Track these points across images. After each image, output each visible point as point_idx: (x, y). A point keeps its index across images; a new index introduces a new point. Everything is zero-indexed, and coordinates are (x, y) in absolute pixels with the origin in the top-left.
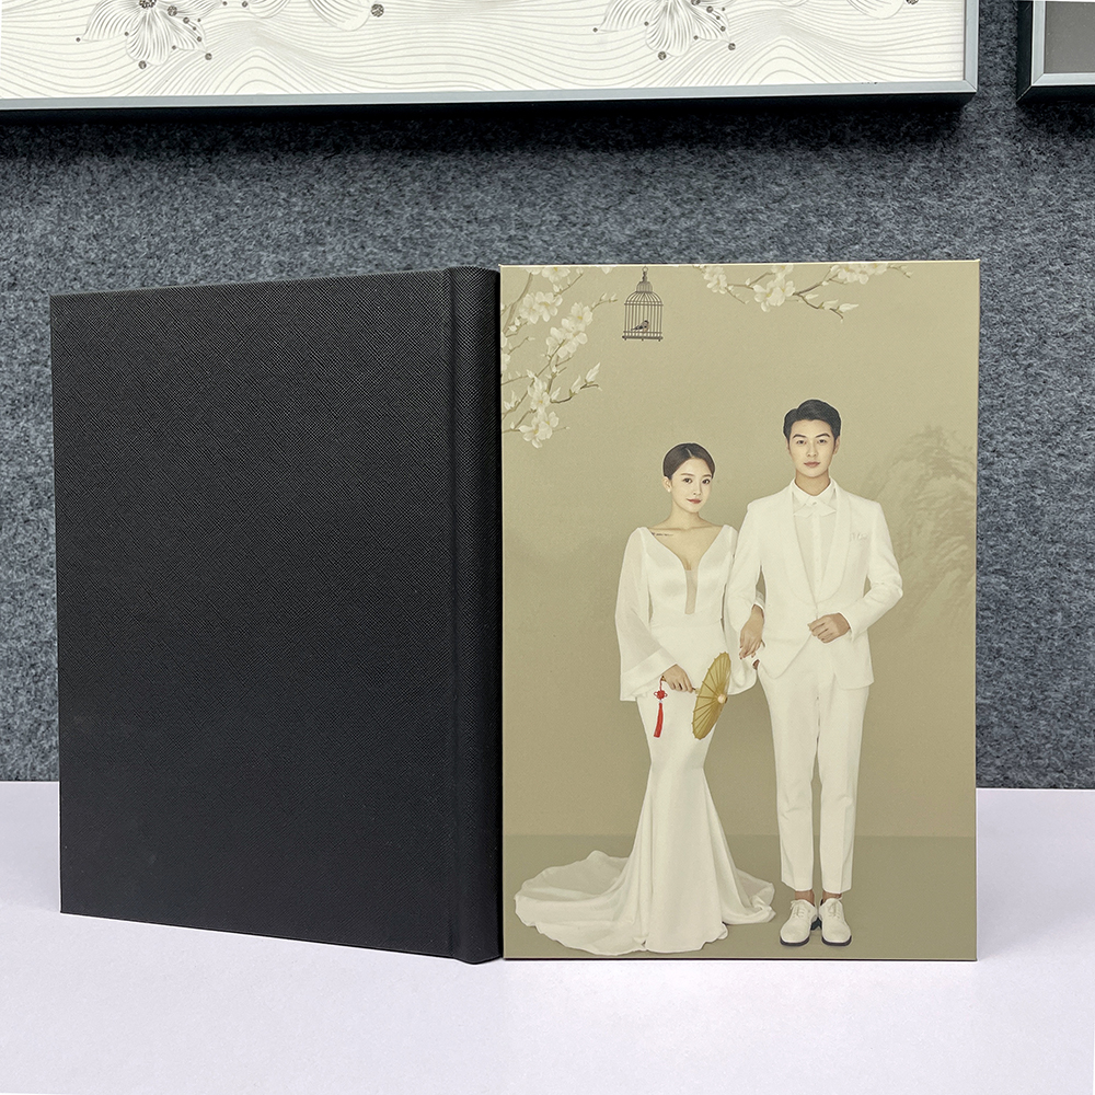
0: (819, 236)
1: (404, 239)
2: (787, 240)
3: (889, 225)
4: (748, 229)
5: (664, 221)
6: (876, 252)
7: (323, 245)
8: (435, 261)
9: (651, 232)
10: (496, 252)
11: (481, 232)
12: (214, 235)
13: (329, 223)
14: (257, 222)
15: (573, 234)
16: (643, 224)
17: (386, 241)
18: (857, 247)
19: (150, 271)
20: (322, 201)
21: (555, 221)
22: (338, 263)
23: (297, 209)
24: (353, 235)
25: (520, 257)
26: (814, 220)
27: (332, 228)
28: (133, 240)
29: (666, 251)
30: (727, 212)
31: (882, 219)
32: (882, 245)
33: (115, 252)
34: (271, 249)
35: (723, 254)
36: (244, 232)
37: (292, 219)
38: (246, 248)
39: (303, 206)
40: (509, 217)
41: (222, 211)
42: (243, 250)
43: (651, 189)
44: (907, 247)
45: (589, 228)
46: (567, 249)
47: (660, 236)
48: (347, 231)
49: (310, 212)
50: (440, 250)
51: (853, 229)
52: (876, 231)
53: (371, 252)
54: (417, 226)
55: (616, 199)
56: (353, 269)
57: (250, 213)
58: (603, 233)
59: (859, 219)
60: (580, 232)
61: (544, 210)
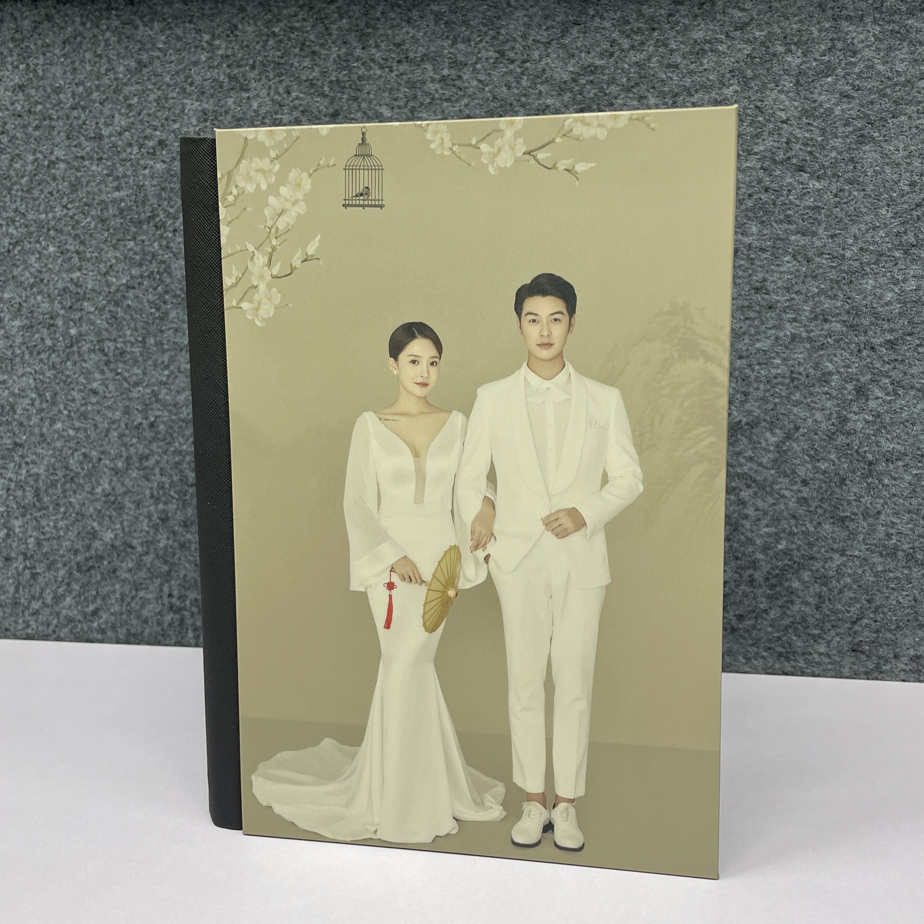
0: (786, 67)
1: (331, 82)
2: (749, 73)
3: (867, 53)
4: (705, 61)
5: (611, 55)
6: (852, 85)
7: (248, 90)
8: (364, 105)
9: (596, 67)
10: (428, 94)
11: (412, 72)
12: (138, 83)
13: (253, 67)
14: (181, 67)
15: (511, 72)
16: (587, 59)
17: (312, 85)
18: (830, 79)
19: (75, 123)
20: (245, 43)
21: (491, 57)
22: (263, 110)
23: (220, 52)
24: (277, 79)
25: (453, 99)
26: (781, 49)
27: (257, 72)
28: (58, 90)
29: (613, 89)
30: (682, 43)
31: (860, 46)
32: (859, 75)
33: (40, 103)
34: (195, 97)
35: (676, 90)
36: (167, 79)
37: (216, 63)
38: (170, 96)
39: (227, 48)
40: (441, 56)
41: (145, 57)
42: (166, 99)
43: (597, 19)
44: (889, 78)
45: (528, 64)
46: (504, 89)
47: (607, 71)
48: (271, 75)
49: (234, 55)
50: (368, 93)
51: (826, 58)
52: (853, 60)
53: (297, 98)
54: (344, 68)
55: (557, 31)
56: (278, 116)
57: (173, 58)
58: (544, 70)
59: (833, 46)
60: (519, 70)
61: (481, 46)
